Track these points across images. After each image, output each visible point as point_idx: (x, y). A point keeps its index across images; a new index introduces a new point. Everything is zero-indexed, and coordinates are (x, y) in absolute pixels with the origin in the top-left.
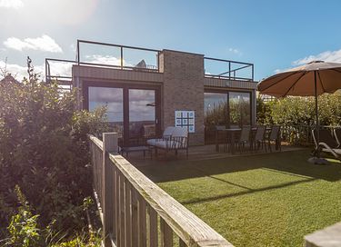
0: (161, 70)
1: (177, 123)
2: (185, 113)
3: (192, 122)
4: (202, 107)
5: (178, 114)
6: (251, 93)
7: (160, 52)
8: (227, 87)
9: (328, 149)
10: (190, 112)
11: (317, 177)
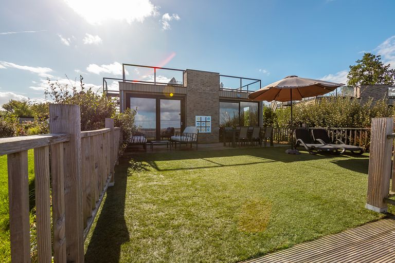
0: (185, 85)
1: (197, 125)
2: (203, 118)
3: (209, 124)
4: (217, 113)
5: (197, 118)
6: (259, 103)
7: (184, 72)
8: (238, 98)
9: (303, 144)
10: (207, 117)
11: (277, 160)
